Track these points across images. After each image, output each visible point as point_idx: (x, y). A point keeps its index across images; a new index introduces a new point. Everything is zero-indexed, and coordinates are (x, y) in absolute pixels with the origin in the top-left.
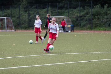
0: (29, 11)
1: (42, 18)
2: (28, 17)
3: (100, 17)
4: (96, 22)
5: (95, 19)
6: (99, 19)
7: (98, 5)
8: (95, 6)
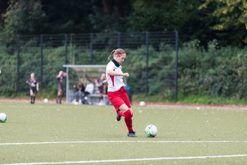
0: (20, 51)
1: (52, 69)
2: (16, 67)
3: (196, 71)
4: (186, 83)
5: (185, 76)
6: (193, 75)
7: (192, 40)
8: (184, 44)
